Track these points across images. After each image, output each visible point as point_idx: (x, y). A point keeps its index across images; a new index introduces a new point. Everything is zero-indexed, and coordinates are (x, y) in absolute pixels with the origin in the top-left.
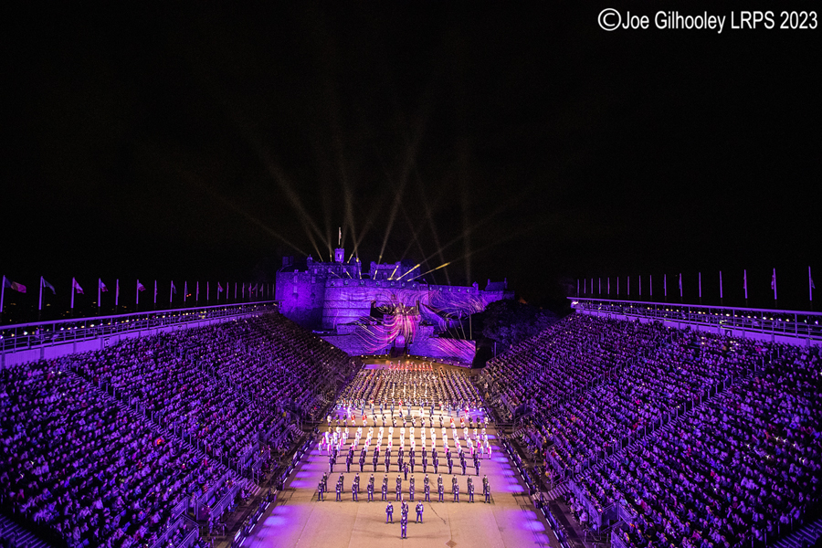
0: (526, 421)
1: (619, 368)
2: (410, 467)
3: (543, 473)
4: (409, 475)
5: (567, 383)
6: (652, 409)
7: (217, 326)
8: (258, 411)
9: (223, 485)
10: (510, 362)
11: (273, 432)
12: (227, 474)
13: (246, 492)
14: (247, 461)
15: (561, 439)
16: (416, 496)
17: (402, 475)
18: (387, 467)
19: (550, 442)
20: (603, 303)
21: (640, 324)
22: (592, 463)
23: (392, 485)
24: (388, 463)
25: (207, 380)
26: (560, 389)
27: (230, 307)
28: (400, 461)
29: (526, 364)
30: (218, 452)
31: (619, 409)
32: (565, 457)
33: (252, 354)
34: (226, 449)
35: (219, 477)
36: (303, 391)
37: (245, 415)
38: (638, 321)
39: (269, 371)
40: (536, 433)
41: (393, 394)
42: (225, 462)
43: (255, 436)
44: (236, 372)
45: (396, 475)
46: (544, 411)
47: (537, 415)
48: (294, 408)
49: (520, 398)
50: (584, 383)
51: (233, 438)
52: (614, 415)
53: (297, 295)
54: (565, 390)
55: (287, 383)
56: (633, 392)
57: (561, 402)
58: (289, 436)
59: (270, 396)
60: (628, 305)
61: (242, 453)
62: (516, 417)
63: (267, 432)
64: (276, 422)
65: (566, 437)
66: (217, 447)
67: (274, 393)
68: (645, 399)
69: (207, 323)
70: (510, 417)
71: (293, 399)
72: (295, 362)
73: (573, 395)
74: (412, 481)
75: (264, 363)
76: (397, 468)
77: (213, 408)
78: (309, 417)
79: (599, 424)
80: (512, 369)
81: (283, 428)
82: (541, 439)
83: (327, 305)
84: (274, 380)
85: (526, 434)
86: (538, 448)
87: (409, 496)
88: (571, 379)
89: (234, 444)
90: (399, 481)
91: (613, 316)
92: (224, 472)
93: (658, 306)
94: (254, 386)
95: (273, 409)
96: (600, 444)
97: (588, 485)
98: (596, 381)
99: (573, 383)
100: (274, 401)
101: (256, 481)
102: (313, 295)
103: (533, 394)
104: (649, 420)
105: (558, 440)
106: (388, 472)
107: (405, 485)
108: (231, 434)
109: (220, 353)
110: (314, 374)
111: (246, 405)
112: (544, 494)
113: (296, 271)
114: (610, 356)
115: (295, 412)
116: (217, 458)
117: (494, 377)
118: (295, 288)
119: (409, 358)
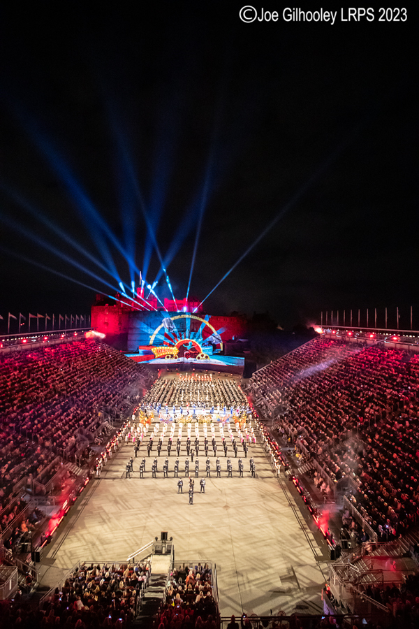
0: (282, 417)
1: (351, 378)
2: (195, 453)
3: (295, 455)
4: (195, 459)
5: (313, 389)
6: (374, 407)
7: (46, 347)
8: (79, 412)
9: (53, 467)
10: (270, 374)
11: (91, 428)
12: (55, 460)
13: (71, 472)
14: (71, 449)
15: (308, 430)
16: (200, 474)
17: (190, 459)
18: (178, 452)
19: (300, 433)
20: (340, 329)
21: (367, 345)
22: (330, 447)
23: (182, 466)
24: (178, 449)
25: (38, 388)
26: (308, 393)
27: (55, 333)
28: (188, 448)
29: (282, 375)
30: (47, 444)
31: (351, 408)
32: (310, 443)
33: (73, 369)
34: (54, 440)
35: (50, 461)
36: (114, 396)
37: (68, 415)
38: (365, 343)
39: (86, 382)
40: (289, 426)
41: (182, 399)
42: (54, 451)
43: (77, 431)
44: (60, 382)
45: (184, 459)
46: (295, 409)
47: (290, 412)
48: (106, 409)
49: (278, 401)
50: (324, 388)
51: (60, 432)
52: (347, 412)
53: (107, 324)
54: (311, 394)
55: (101, 391)
56: (361, 395)
57: (308, 403)
58: (103, 430)
59: (88, 401)
60: (359, 330)
61: (67, 444)
62: (275, 414)
63: (85, 428)
64: (93, 420)
65: (312, 429)
66: (48, 440)
67: (91, 398)
68: (370, 399)
69: (38, 345)
70: (270, 414)
71: (106, 403)
72: (107, 374)
73: (317, 398)
74: (197, 462)
75: (82, 376)
76: (186, 453)
77: (44, 410)
78: (118, 416)
79: (336, 418)
80: (272, 379)
81: (98, 425)
82: (293, 430)
83: (130, 332)
84: (91, 388)
85: (282, 427)
86: (291, 437)
87: (194, 473)
88: (316, 386)
89: (60, 436)
90: (187, 462)
91: (347, 339)
92: (53, 458)
93: (380, 332)
94: (76, 393)
95: (91, 410)
96: (336, 433)
97: (326, 463)
98: (334, 387)
99: (318, 388)
100: (92, 403)
101: (78, 465)
102: (120, 323)
103: (287, 397)
104: (372, 415)
105: (306, 431)
106: (179, 456)
107: (192, 466)
108: (58, 429)
109: (49, 368)
110: (121, 384)
111: (69, 408)
112: (295, 470)
113: (107, 305)
114: (345, 368)
115: (107, 413)
116: (48, 448)
117: (259, 385)
118: (106, 318)
119: (194, 371)
